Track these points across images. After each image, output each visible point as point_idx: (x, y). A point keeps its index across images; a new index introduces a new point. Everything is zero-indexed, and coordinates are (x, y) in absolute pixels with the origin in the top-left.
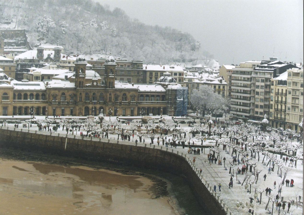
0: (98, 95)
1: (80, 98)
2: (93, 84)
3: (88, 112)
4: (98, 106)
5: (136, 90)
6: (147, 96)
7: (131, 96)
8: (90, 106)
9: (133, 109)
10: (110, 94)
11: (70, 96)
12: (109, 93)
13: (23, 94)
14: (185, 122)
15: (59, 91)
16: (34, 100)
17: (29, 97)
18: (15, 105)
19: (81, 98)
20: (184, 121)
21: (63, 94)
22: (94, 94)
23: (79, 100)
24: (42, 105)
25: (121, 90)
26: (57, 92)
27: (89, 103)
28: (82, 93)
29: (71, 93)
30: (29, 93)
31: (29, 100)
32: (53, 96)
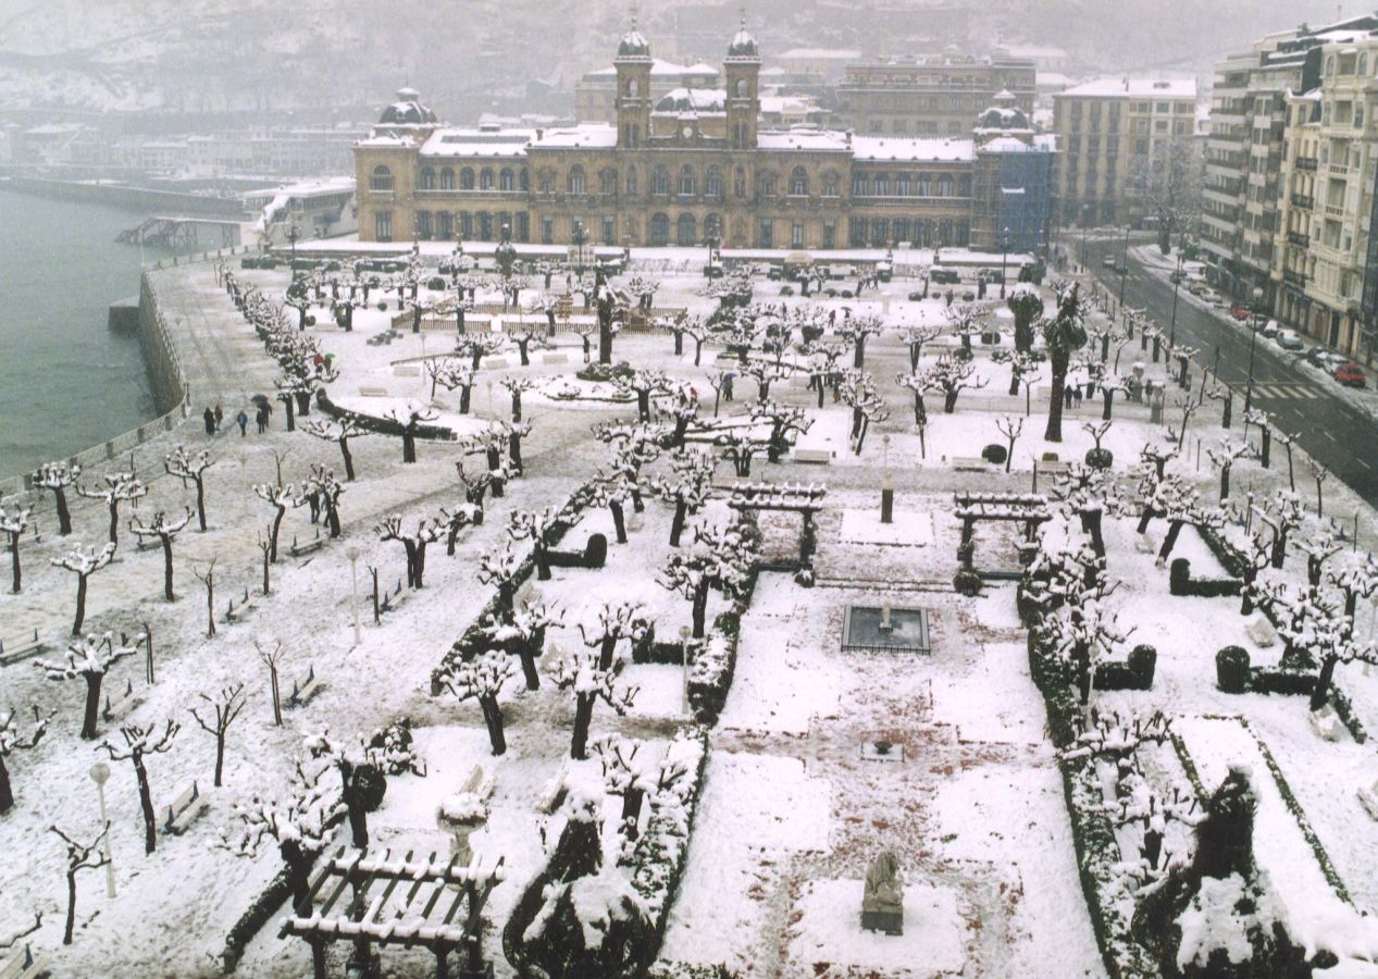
0: (699, 172)
1: (628, 181)
2: (680, 132)
3: (665, 231)
4: (700, 212)
5: (845, 156)
6: (905, 177)
7: (824, 176)
8: (673, 212)
9: (831, 224)
10: (740, 170)
11: (600, 174)
12: (736, 165)
13: (457, 169)
14: (959, 276)
15: (562, 160)
16: (493, 190)
17: (477, 180)
18: (424, 205)
19: (632, 181)
20: (955, 274)
21: (577, 169)
22: (687, 168)
23: (625, 190)
24: (513, 208)
25: (783, 155)
26: (553, 162)
27: (669, 202)
28: (636, 165)
29: (601, 163)
30: (478, 169)
31: (477, 190)
32: (540, 174)
